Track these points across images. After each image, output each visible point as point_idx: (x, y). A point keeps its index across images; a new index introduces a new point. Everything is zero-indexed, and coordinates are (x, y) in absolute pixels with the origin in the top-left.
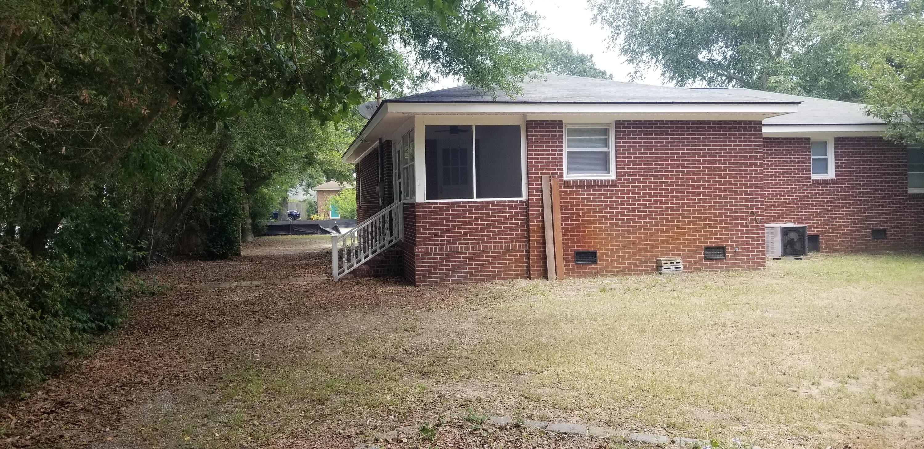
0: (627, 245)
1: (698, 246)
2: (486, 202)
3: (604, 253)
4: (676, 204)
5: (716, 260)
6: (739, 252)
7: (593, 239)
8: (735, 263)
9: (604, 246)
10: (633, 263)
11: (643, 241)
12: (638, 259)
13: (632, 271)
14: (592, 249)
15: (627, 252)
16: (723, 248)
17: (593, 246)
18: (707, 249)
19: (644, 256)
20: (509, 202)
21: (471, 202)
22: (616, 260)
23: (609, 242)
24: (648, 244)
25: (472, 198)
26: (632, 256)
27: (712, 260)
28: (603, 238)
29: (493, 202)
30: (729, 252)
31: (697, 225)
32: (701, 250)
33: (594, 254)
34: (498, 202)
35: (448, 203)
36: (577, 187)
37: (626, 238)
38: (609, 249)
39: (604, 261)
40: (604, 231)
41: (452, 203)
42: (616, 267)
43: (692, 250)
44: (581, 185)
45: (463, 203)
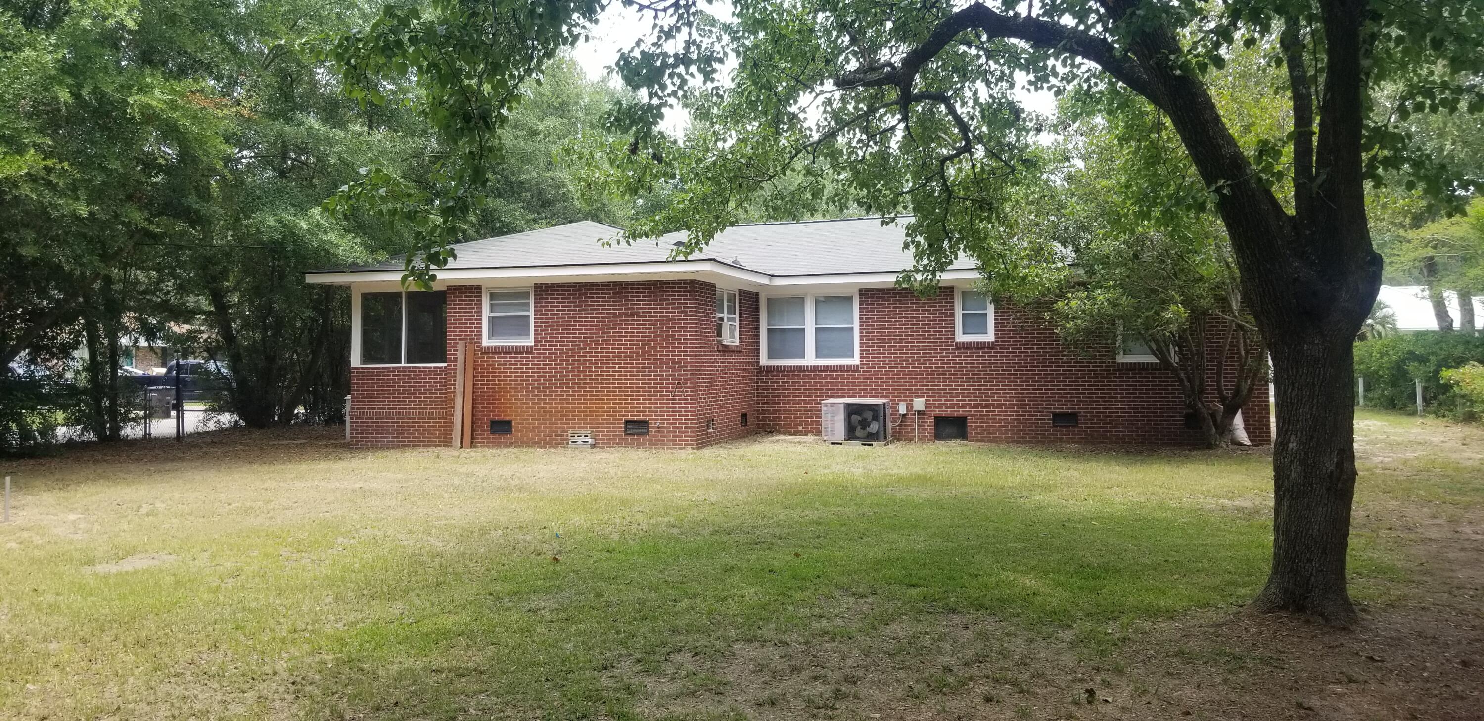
0: (542, 416)
1: (618, 419)
2: (413, 368)
3: (519, 423)
4: (594, 372)
5: (638, 435)
6: (665, 428)
7: (508, 407)
8: (659, 440)
9: (519, 415)
10: (548, 435)
11: (559, 411)
12: (554, 431)
13: (547, 443)
14: (507, 418)
15: (542, 423)
16: (645, 423)
17: (508, 415)
18: (628, 423)
19: (560, 427)
20: (435, 368)
21: (400, 368)
22: (531, 431)
23: (525, 412)
24: (564, 415)
25: (400, 363)
26: (548, 427)
27: (634, 435)
28: (519, 407)
29: (420, 368)
30: (653, 428)
31: (617, 395)
32: (621, 424)
33: (508, 424)
34: (424, 368)
35: (379, 368)
36: (493, 353)
37: (542, 408)
38: (525, 419)
39: (519, 431)
40: (520, 400)
41: (383, 368)
42: (532, 439)
43: (612, 424)
44: (497, 351)
45: (393, 368)
